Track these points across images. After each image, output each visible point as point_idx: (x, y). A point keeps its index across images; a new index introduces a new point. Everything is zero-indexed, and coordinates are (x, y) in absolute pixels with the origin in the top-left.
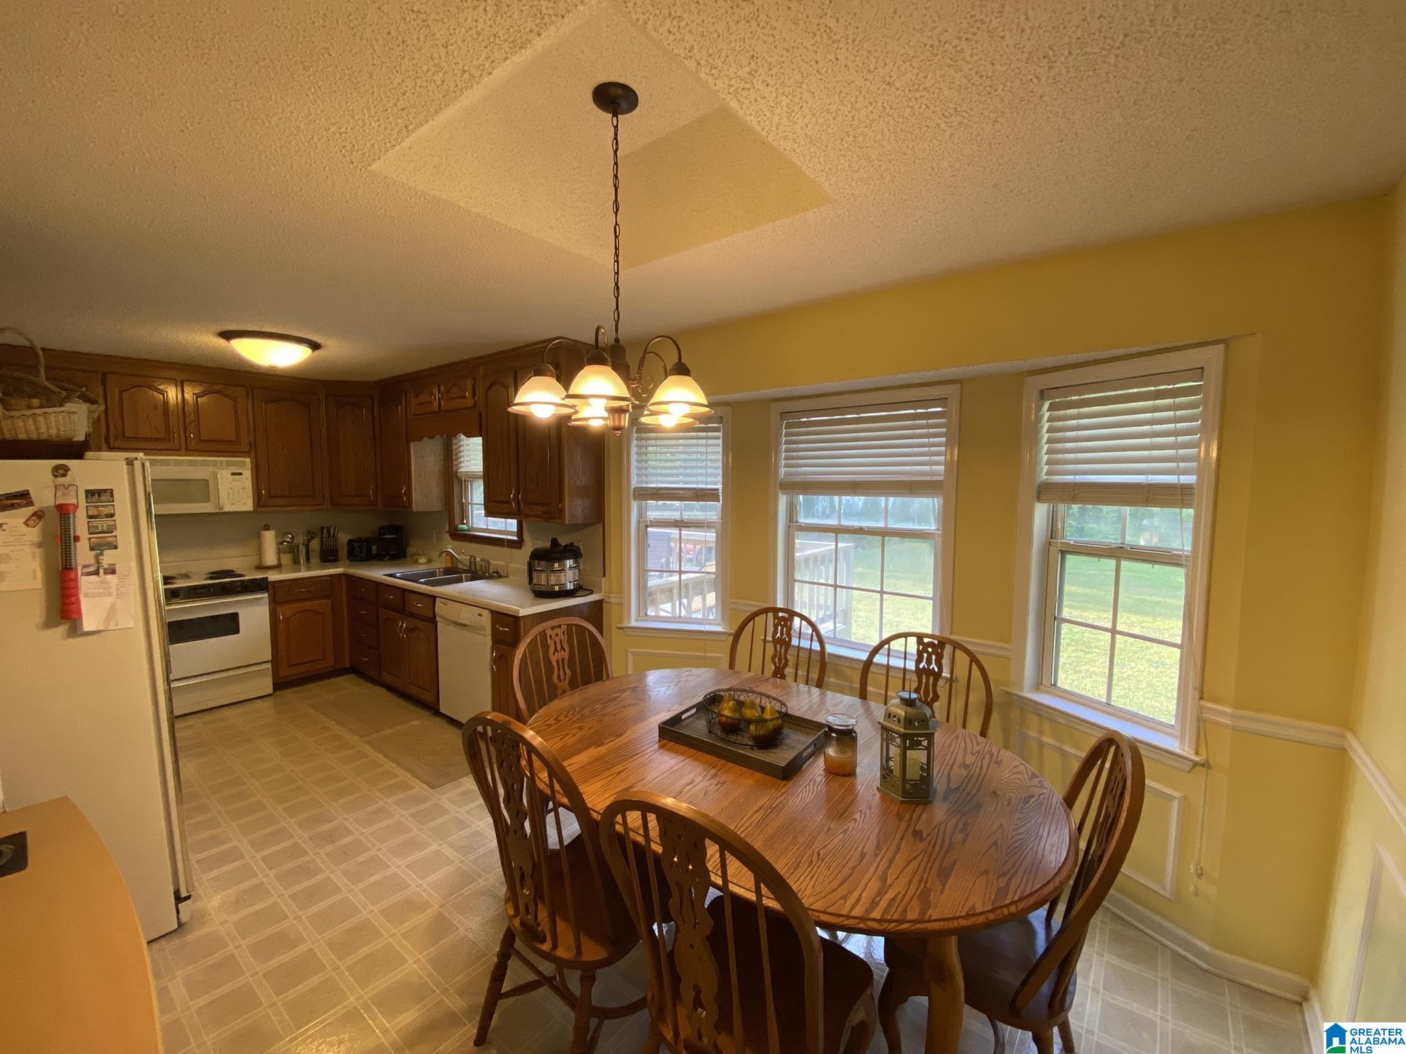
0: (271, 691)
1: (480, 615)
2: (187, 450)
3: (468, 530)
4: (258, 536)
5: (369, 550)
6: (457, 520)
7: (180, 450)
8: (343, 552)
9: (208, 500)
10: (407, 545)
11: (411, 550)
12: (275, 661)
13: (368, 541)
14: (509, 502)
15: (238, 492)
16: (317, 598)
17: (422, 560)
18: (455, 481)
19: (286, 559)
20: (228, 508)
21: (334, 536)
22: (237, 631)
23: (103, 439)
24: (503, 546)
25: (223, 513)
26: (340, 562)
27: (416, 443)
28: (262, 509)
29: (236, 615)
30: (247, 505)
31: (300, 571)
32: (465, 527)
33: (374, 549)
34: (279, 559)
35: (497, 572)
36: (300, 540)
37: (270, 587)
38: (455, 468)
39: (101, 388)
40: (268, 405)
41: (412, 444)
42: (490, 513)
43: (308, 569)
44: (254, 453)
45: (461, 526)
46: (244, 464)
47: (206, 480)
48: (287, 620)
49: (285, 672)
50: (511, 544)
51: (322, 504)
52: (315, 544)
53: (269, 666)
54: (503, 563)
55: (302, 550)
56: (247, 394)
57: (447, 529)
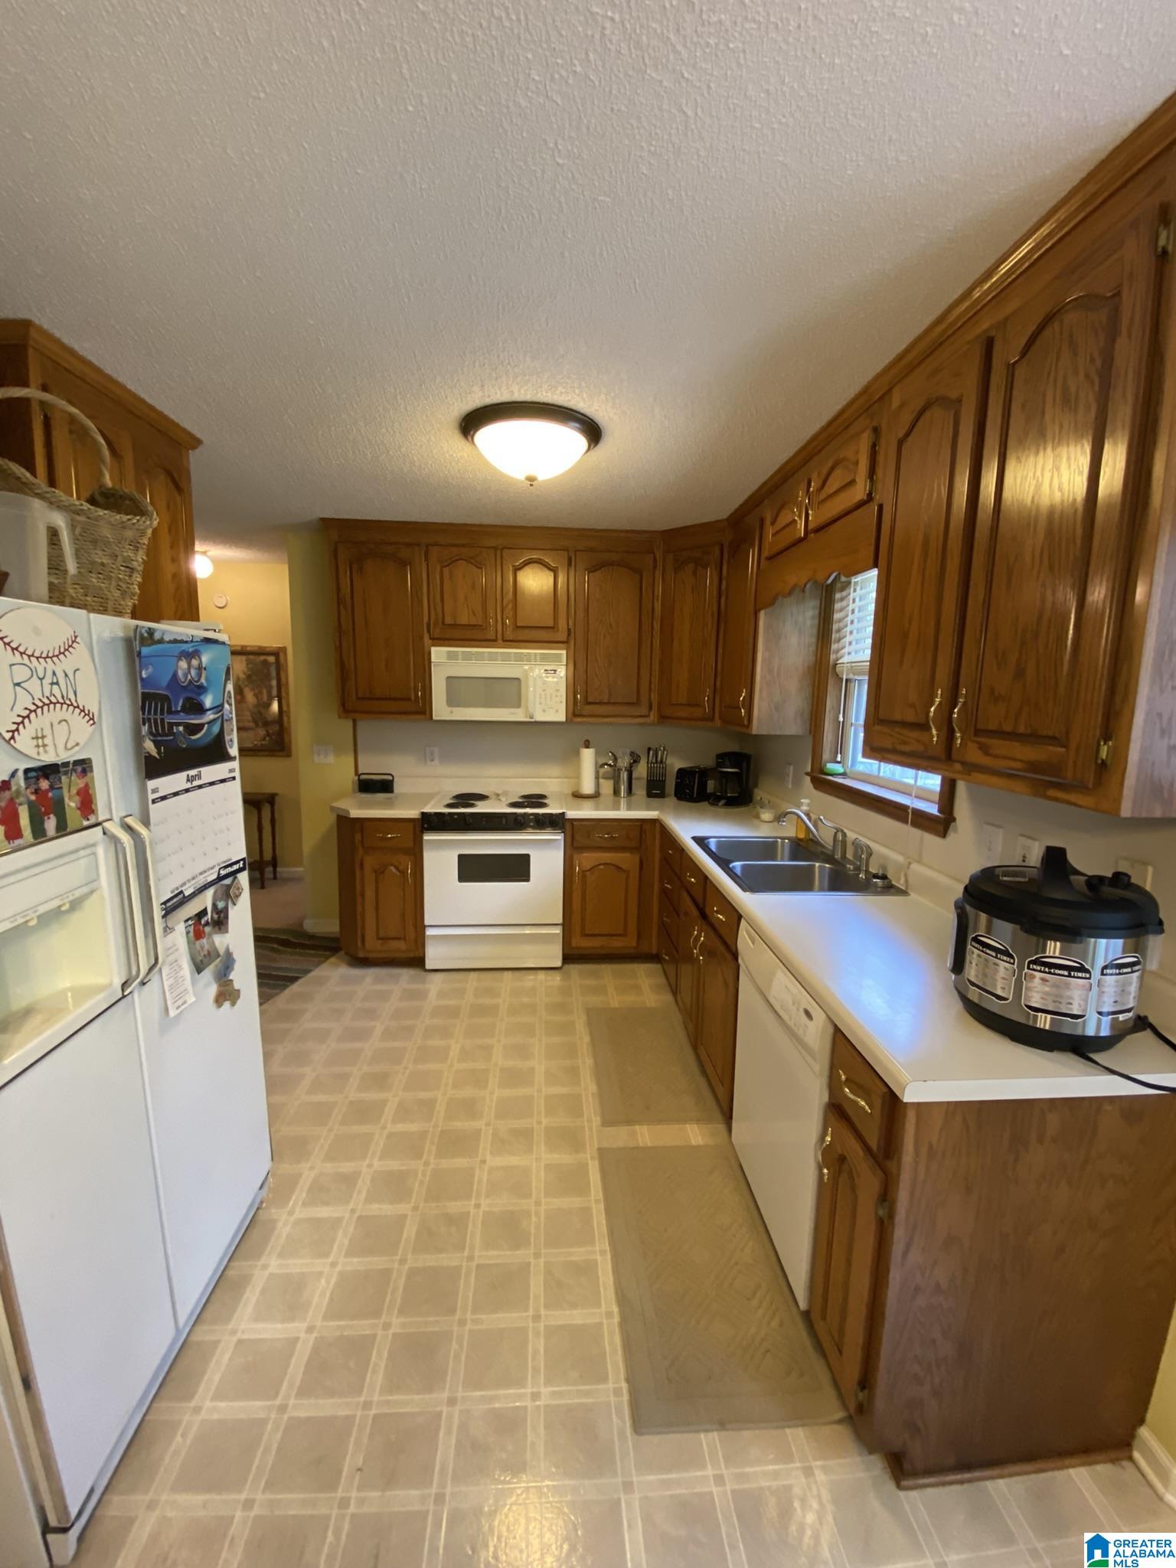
0: (558, 963)
1: (807, 1013)
2: (504, 641)
3: (844, 775)
4: (577, 754)
5: (703, 786)
6: (826, 756)
7: (495, 640)
8: (671, 785)
9: (518, 706)
10: (756, 785)
11: (759, 794)
12: (567, 924)
13: (703, 774)
14: (924, 727)
15: (551, 695)
16: (623, 849)
17: (766, 815)
18: (831, 681)
19: (607, 786)
20: (540, 717)
21: (661, 762)
22: (528, 880)
23: (425, 626)
24: (904, 821)
25: (532, 722)
26: (666, 799)
27: (768, 610)
28: (579, 719)
29: (527, 857)
30: (557, 713)
31: (618, 809)
32: (839, 768)
33: (711, 785)
34: (598, 785)
35: (884, 877)
36: (624, 762)
37: (568, 826)
38: (833, 657)
39: (424, 565)
40: (591, 574)
41: (762, 615)
42: (873, 749)
43: (629, 808)
44: (572, 642)
45: (831, 766)
46: (557, 658)
47: (518, 679)
48: (583, 872)
49: (580, 943)
50: (920, 820)
51: (648, 716)
52: (641, 770)
53: (558, 931)
54: (900, 859)
55: (624, 775)
56: (570, 560)
57: (809, 770)
